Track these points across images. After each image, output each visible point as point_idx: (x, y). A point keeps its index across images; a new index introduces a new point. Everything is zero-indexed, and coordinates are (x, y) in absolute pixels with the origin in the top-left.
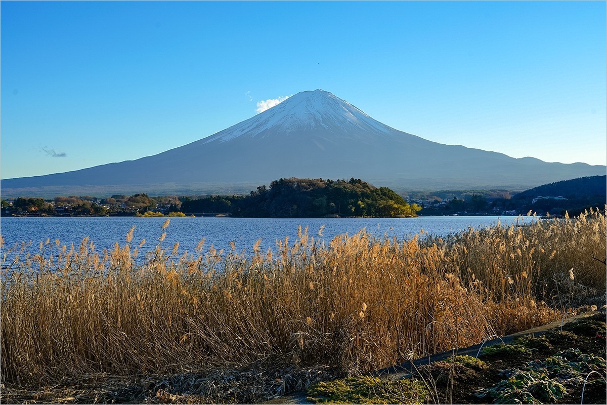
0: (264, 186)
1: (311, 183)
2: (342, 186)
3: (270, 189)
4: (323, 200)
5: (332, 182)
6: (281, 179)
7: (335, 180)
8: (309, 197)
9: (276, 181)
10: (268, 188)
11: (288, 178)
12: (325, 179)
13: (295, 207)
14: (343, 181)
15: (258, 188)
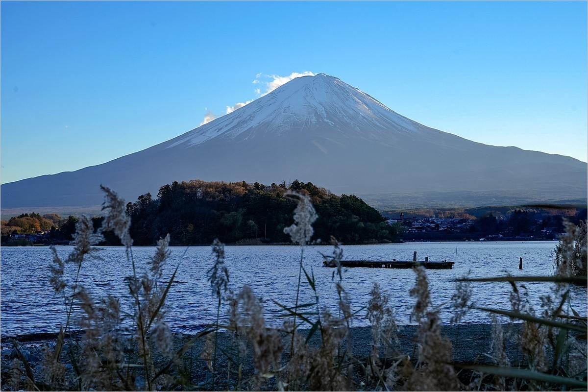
0: (149, 195)
1: (225, 189)
2: (274, 195)
3: (157, 198)
4: (238, 215)
5: (263, 187)
6: (175, 183)
7: (268, 184)
8: (215, 212)
9: (168, 186)
10: (155, 197)
11: (187, 181)
12: (251, 182)
13: (191, 227)
14: (283, 186)
15: (140, 198)
